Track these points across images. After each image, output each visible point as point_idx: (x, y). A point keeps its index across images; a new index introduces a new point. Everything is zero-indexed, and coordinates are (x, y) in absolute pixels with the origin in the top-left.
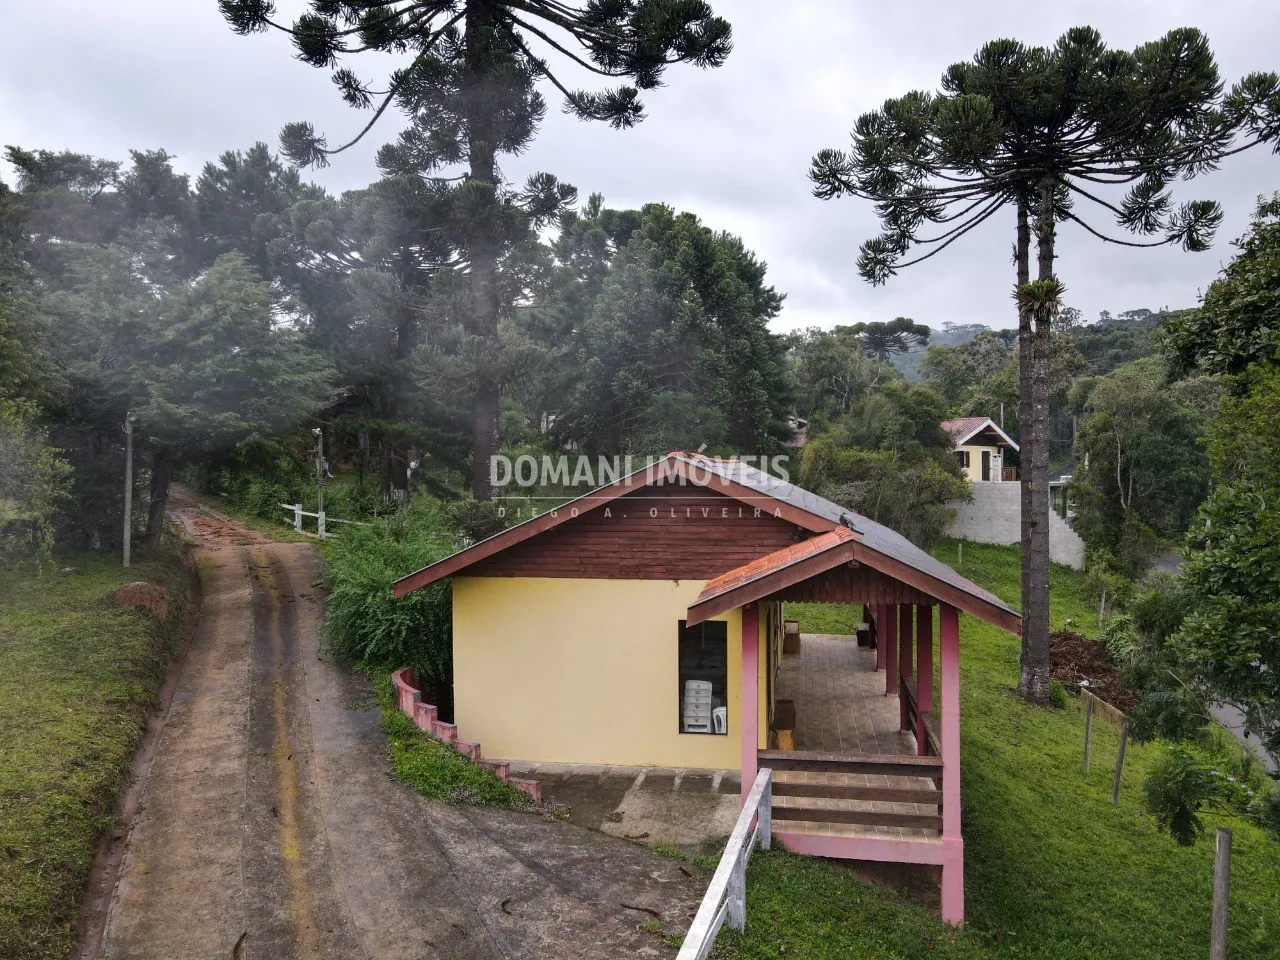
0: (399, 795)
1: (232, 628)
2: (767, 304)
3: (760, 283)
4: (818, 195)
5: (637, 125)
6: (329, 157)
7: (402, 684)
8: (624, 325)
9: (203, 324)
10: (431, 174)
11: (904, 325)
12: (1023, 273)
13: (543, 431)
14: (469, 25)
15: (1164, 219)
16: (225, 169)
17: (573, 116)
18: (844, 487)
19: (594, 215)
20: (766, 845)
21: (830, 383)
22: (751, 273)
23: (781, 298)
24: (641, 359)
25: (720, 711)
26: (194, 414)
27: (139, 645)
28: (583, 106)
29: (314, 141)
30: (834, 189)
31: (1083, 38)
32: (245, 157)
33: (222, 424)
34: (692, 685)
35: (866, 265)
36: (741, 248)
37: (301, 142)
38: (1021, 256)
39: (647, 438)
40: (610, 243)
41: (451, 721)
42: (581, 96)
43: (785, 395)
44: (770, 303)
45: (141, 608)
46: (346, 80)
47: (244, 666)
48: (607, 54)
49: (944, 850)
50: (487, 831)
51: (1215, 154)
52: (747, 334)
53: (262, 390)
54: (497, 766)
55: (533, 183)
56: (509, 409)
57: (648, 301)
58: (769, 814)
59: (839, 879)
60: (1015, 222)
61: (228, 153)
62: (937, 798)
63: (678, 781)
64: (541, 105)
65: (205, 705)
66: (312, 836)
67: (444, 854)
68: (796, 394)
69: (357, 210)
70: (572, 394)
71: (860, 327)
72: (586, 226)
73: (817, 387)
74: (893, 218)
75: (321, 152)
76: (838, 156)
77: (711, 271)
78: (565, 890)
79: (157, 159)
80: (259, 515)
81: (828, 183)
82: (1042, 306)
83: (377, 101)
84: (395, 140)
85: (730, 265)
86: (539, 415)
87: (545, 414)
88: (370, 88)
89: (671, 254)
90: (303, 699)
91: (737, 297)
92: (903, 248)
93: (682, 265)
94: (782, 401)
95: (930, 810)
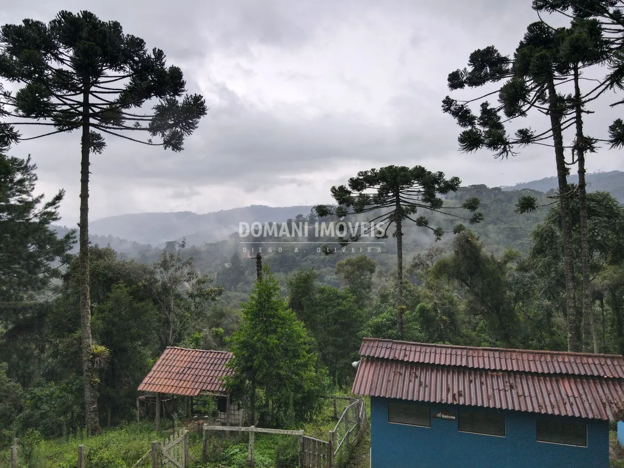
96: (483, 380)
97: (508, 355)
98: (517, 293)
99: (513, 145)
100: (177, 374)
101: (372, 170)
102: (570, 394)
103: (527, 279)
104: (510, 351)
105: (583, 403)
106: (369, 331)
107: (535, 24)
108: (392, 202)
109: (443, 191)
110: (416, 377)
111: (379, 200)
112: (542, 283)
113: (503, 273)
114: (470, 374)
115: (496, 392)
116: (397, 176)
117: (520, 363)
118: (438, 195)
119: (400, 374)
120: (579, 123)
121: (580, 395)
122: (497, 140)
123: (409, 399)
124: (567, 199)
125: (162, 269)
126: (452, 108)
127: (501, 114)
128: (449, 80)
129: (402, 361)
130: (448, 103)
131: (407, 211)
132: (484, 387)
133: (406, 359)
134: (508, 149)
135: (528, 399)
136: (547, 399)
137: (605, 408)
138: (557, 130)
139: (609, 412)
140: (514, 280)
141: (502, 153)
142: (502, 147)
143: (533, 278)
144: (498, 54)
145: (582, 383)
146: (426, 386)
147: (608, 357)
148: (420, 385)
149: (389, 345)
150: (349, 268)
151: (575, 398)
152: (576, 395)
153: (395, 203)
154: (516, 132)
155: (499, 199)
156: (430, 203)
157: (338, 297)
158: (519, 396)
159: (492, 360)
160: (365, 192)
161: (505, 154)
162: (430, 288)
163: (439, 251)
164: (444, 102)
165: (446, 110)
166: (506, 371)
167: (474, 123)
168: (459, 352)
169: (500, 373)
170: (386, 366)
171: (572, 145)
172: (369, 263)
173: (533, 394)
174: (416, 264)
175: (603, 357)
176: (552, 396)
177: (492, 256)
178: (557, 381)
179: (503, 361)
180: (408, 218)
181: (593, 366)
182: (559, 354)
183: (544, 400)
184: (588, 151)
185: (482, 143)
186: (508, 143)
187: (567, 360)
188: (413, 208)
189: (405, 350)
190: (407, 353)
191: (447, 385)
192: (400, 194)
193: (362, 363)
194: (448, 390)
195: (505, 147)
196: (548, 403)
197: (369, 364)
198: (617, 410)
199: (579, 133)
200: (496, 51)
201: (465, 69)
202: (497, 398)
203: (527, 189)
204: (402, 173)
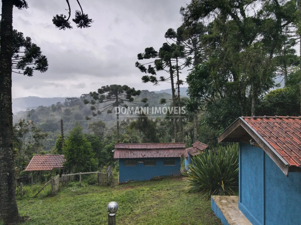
96: (151, 152)
97: (157, 145)
98: (160, 134)
99: (159, 82)
100: (41, 164)
101: (107, 86)
102: (172, 152)
103: (163, 128)
104: (158, 144)
105: (174, 154)
106: (106, 150)
107: (165, 43)
108: (114, 99)
109: (134, 95)
110: (132, 152)
111: (109, 97)
112: (168, 129)
113: (156, 126)
114: (147, 151)
115: (154, 154)
116: (117, 89)
117: (160, 147)
118: (132, 97)
119: (128, 152)
120: (178, 76)
121: (174, 153)
122: (154, 80)
123: (131, 158)
124: (175, 100)
125: (19, 126)
126: (139, 66)
127: (155, 69)
128: (138, 56)
129: (128, 148)
130: (137, 64)
131: (120, 102)
132: (151, 153)
133: (129, 148)
134: (157, 83)
135: (162, 155)
136: (166, 154)
137: (179, 155)
138: (172, 77)
139: (180, 155)
140: (159, 129)
141: (155, 84)
142: (155, 82)
143: (165, 128)
144: (154, 50)
145: (175, 150)
146: (135, 154)
147: (181, 143)
148: (134, 154)
149: (124, 145)
150: (94, 126)
151: (173, 153)
152: (173, 152)
153: (116, 99)
154: (160, 77)
155: (154, 97)
156: (129, 99)
157: (92, 138)
158: (159, 154)
159: (153, 146)
160: (103, 94)
161: (156, 84)
162: (128, 133)
163: (132, 119)
164: (136, 63)
165: (137, 66)
166: (156, 149)
167: (146, 71)
168: (144, 145)
169: (155, 150)
170: (123, 151)
171: (176, 83)
172: (103, 124)
173: (163, 153)
174: (123, 124)
175: (180, 143)
176: (167, 154)
177: (152, 120)
178: (169, 150)
179: (156, 146)
180: (120, 104)
181: (177, 146)
182: (169, 143)
183: (165, 154)
184: (181, 84)
185: (149, 81)
186: (157, 81)
187: (171, 145)
188: (122, 101)
189: (128, 146)
190: (129, 146)
191: (141, 154)
192: (118, 96)
193: (115, 150)
194: (141, 155)
195: (156, 82)
196: (166, 155)
197: (118, 151)
198: (182, 155)
199: (178, 79)
200: (153, 49)
201: (143, 53)
202: (154, 155)
203: (165, 93)
204: (119, 88)
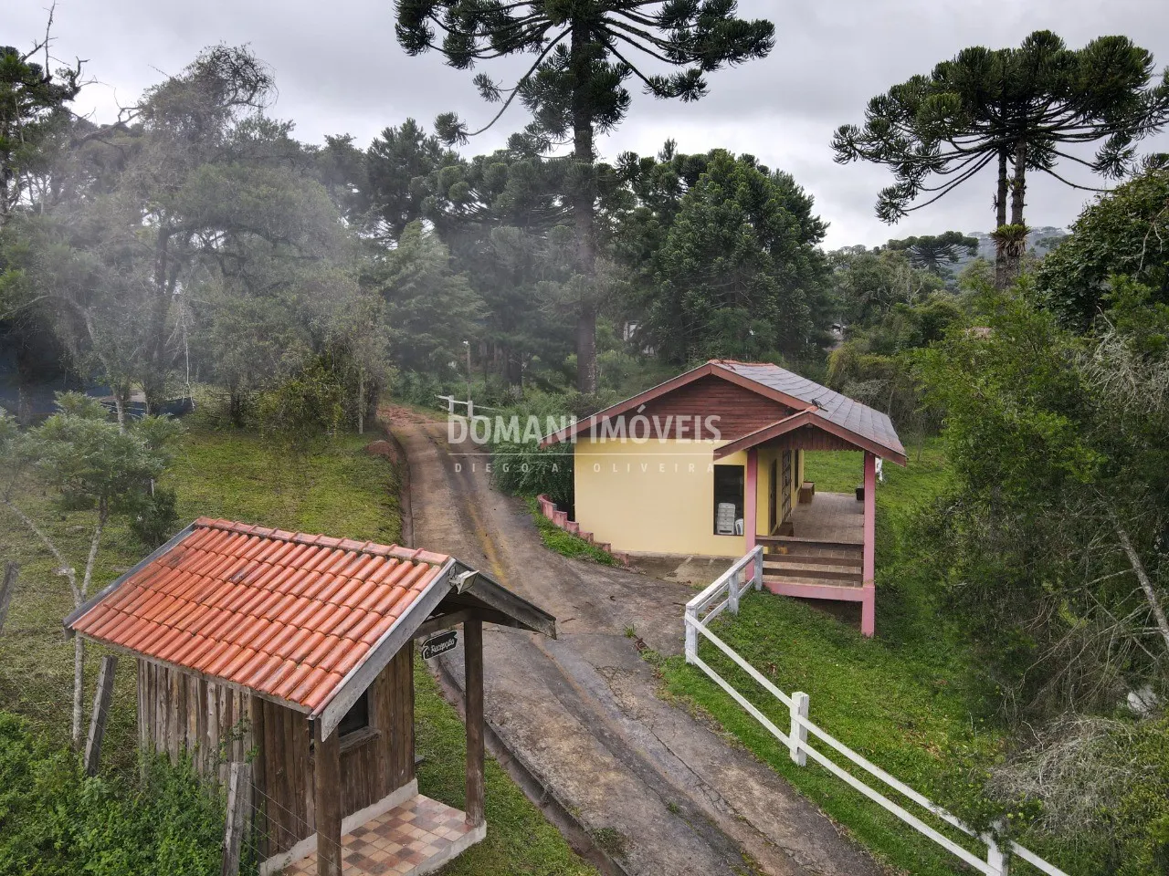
0: (549, 554)
1: (431, 472)
2: (813, 231)
3: (808, 213)
4: (839, 160)
5: (701, 99)
6: (468, 138)
7: (545, 501)
8: (691, 253)
9: (408, 276)
10: (546, 156)
11: (953, 238)
12: (1001, 218)
13: (625, 339)
14: (574, 39)
15: (1129, 167)
16: (385, 141)
17: (651, 95)
18: (862, 384)
19: (669, 158)
20: (758, 587)
21: (875, 295)
22: (800, 206)
23: (825, 227)
24: (705, 280)
25: (740, 522)
26: (405, 335)
27: (388, 476)
28: (658, 87)
29: (459, 126)
30: (850, 155)
31: (1044, 41)
32: (399, 130)
33: (420, 341)
34: (723, 506)
35: (883, 208)
36: (792, 184)
37: (449, 127)
38: (1000, 204)
39: (710, 345)
40: (681, 181)
41: (573, 520)
42: (658, 79)
43: (826, 308)
44: (817, 230)
45: (384, 456)
46: (483, 82)
47: (446, 492)
48: (676, 51)
49: (864, 593)
50: (600, 573)
51: (1160, 121)
52: (795, 259)
53: (443, 318)
54: (604, 545)
55: (620, 160)
56: (601, 324)
57: (711, 234)
58: (761, 571)
59: (802, 607)
60: (997, 177)
61: (387, 129)
62: (861, 564)
63: (711, 561)
64: (627, 98)
65: (430, 510)
66: (508, 567)
67: (578, 578)
68: (837, 307)
69: (487, 173)
70: (650, 308)
71: (912, 240)
72: (661, 170)
73: (864, 298)
74: (905, 171)
75: (463, 134)
76: (854, 130)
77: (764, 207)
78: (643, 595)
79: (343, 141)
80: (421, 404)
81: (845, 151)
82: (1012, 244)
83: (505, 96)
84: (521, 131)
85: (781, 201)
86: (623, 325)
87: (627, 325)
88: (500, 87)
89: (731, 193)
90: (486, 509)
91: (786, 228)
92: (913, 194)
93: (740, 203)
94: (824, 314)
95: (856, 570)
